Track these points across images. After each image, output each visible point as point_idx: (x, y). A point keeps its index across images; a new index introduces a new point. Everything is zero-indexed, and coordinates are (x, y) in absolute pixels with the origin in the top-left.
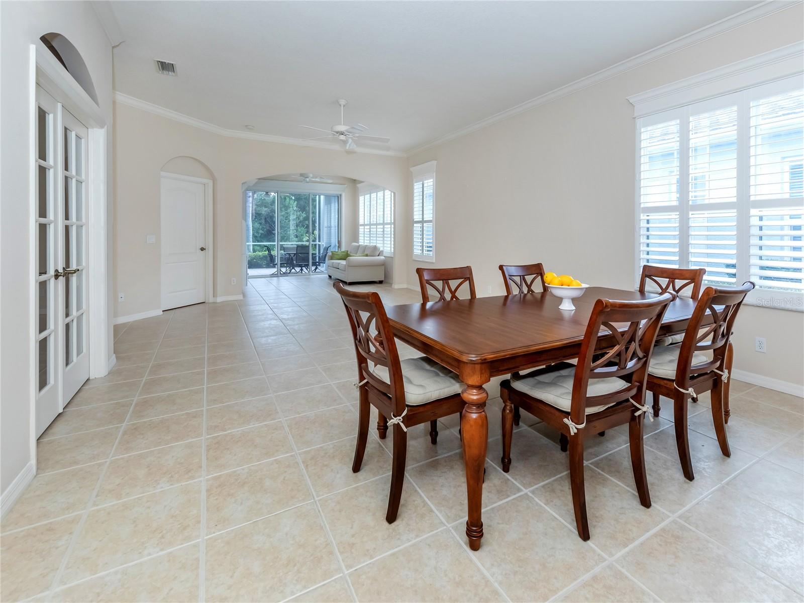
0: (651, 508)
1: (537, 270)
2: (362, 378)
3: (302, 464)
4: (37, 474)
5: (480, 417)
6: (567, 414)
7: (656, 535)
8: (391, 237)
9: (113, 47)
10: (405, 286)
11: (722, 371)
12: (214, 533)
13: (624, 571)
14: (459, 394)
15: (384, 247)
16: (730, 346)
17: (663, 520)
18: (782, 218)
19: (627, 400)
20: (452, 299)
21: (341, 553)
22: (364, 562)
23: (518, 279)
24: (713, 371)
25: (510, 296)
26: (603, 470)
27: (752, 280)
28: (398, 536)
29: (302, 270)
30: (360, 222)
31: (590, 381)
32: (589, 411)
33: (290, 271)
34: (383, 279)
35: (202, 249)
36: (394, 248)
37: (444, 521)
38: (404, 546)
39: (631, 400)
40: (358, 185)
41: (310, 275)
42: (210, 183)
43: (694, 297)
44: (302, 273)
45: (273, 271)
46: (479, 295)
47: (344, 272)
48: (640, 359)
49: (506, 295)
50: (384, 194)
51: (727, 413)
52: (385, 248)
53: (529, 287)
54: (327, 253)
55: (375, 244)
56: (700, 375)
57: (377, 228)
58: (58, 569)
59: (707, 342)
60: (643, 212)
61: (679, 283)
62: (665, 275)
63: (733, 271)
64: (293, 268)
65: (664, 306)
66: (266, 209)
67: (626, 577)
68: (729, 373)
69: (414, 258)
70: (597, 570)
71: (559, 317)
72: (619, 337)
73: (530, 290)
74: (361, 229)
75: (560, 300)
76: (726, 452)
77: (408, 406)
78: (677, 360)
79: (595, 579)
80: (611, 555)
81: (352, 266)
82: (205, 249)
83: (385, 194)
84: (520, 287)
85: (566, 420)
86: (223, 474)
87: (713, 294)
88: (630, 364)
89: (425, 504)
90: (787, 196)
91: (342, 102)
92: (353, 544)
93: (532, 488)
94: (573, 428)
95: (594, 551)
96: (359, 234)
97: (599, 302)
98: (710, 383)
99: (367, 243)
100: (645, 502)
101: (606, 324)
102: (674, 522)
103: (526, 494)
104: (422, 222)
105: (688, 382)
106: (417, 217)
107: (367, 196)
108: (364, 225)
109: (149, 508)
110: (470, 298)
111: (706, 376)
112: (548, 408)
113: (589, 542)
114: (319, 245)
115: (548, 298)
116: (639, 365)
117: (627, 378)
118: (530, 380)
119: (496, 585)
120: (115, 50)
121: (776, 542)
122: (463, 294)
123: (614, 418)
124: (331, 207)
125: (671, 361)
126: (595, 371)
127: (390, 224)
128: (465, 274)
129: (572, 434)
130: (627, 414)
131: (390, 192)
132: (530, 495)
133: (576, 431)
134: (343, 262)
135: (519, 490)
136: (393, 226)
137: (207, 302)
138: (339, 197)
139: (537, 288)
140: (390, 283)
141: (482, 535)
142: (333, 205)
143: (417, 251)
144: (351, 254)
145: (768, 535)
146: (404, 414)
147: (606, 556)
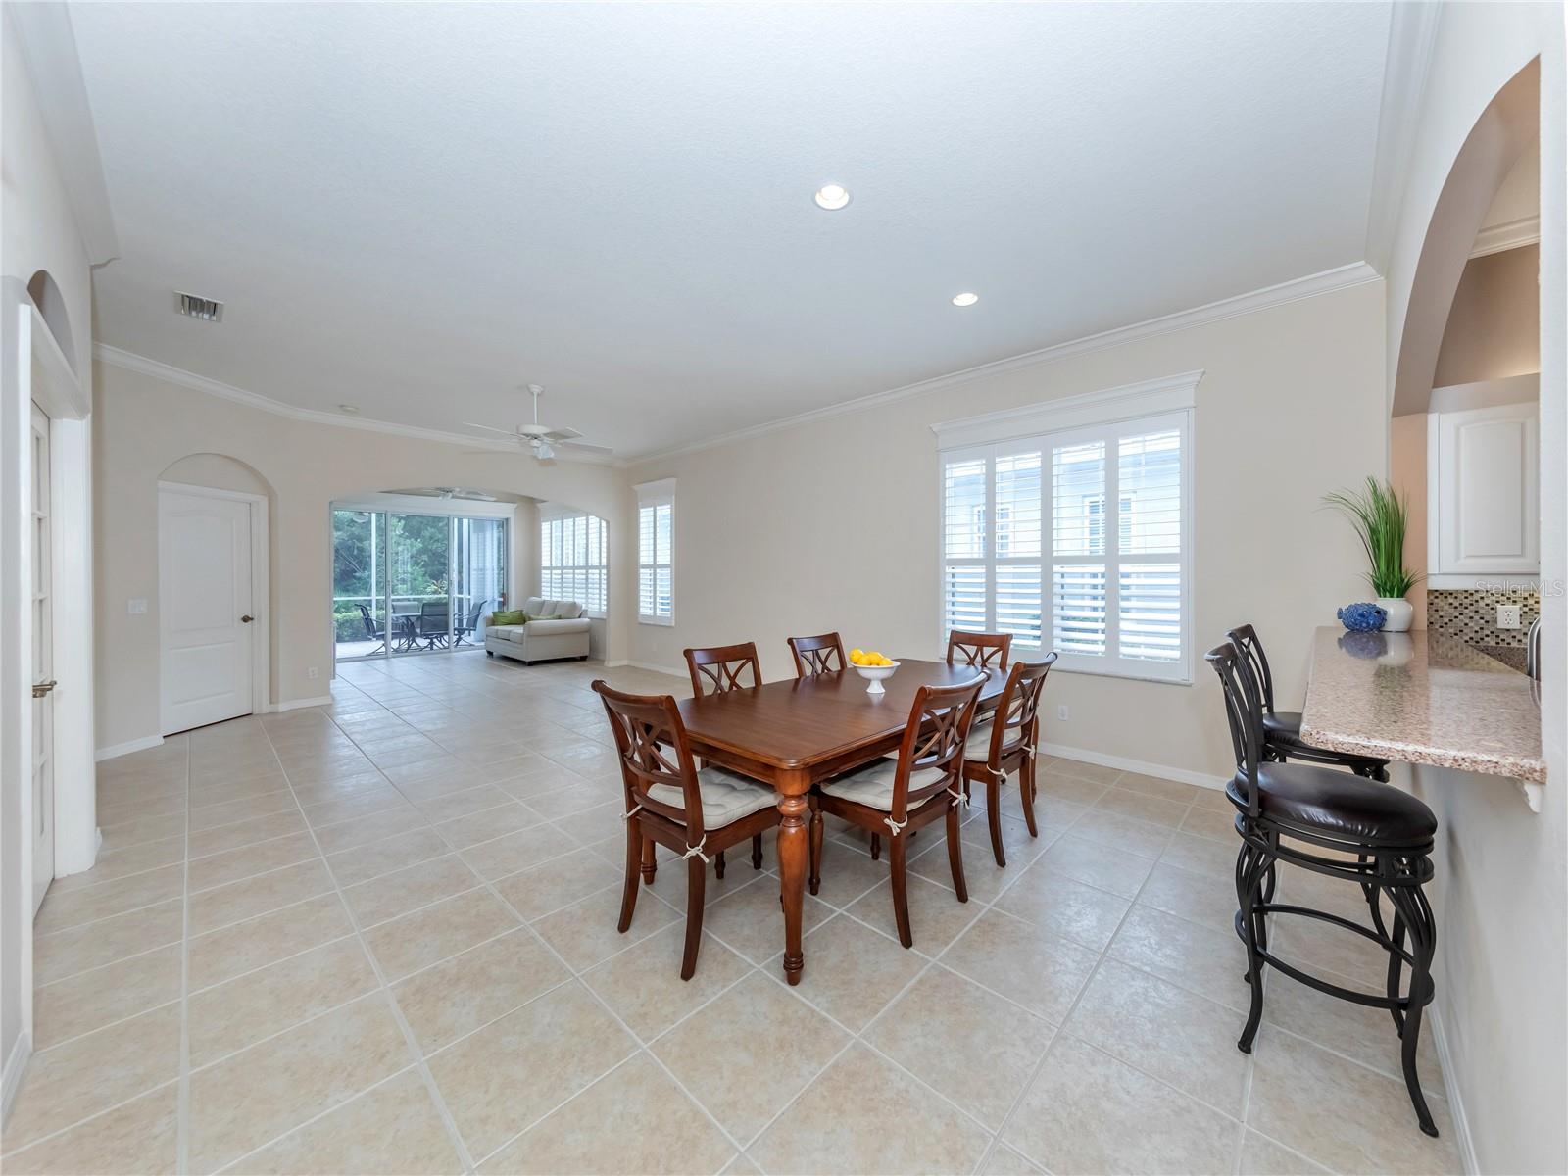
0: (969, 902)
1: (832, 641)
2: (631, 804)
3: (541, 938)
4: (35, 1050)
5: (801, 830)
6: (887, 814)
7: (974, 927)
8: (600, 589)
9: (93, 268)
10: (625, 663)
11: (1030, 747)
12: (435, 1050)
13: (947, 967)
14: (775, 806)
15: (587, 603)
16: (1037, 717)
17: (980, 911)
18: (1082, 575)
19: (945, 790)
20: (731, 688)
21: (632, 1028)
22: (664, 1030)
23: (810, 655)
24: (1022, 749)
25: (802, 679)
26: (918, 872)
27: (1055, 651)
28: (700, 992)
29: (432, 643)
30: (543, 562)
31: (912, 773)
32: (911, 807)
33: (409, 646)
34: (587, 653)
35: (246, 619)
36: (607, 605)
37: (753, 963)
38: (710, 1001)
39: (949, 790)
40: (539, 505)
41: (450, 652)
42: (264, 502)
43: (1003, 666)
44: (432, 648)
45: (375, 645)
46: (765, 681)
47: (520, 646)
48: (957, 744)
49: (797, 677)
50: (587, 522)
51: (1034, 791)
52: (590, 605)
53: (823, 663)
54: (480, 613)
55: (571, 600)
56: (1010, 754)
57: (574, 574)
58: (175, 1162)
59: (1016, 719)
60: (949, 565)
61: (987, 651)
62: (973, 642)
63: (1037, 633)
64: (413, 641)
65: (979, 687)
66: (339, 533)
67: (950, 972)
68: (1036, 748)
69: (640, 620)
70: (922, 973)
71: (867, 703)
72: (938, 722)
73: (825, 668)
74: (545, 575)
75: (868, 682)
76: (1033, 832)
77: (706, 832)
78: (989, 741)
79: (921, 982)
80: (934, 956)
81: (532, 635)
82: (252, 619)
83: (590, 522)
84: (813, 664)
85: (887, 821)
86: (416, 976)
87: (1022, 670)
88: (949, 751)
89: (725, 950)
90: (1087, 553)
91: (536, 389)
92: (646, 1014)
93: (846, 907)
94: (895, 828)
95: (918, 956)
96: (540, 582)
97: (922, 690)
98: (1019, 761)
99: (556, 597)
100: (962, 896)
101: (928, 712)
102: (990, 910)
103: (841, 915)
104: (654, 567)
105: (1000, 763)
106: (645, 558)
107: (557, 524)
108: (551, 568)
109: (305, 1045)
110: (754, 685)
111: (1015, 755)
112: (866, 811)
113: (911, 949)
114: (460, 601)
115: (846, 677)
116: (956, 751)
117: (944, 767)
118: (845, 782)
119: (824, 1014)
120: (98, 271)
121: (1076, 910)
122: (746, 681)
123: (933, 811)
124: (485, 538)
125: (983, 742)
126: (917, 763)
127: (599, 568)
128: (746, 653)
129: (895, 834)
130: (945, 805)
131: (598, 520)
132: (845, 914)
133: (898, 831)
134: (519, 630)
135: (832, 912)
136: (604, 571)
137: (255, 712)
138: (503, 525)
139: (834, 665)
140: (598, 660)
141: (802, 966)
142: (488, 535)
143: (645, 609)
144: (532, 616)
145: (1070, 905)
146: (702, 843)
147: (930, 959)
